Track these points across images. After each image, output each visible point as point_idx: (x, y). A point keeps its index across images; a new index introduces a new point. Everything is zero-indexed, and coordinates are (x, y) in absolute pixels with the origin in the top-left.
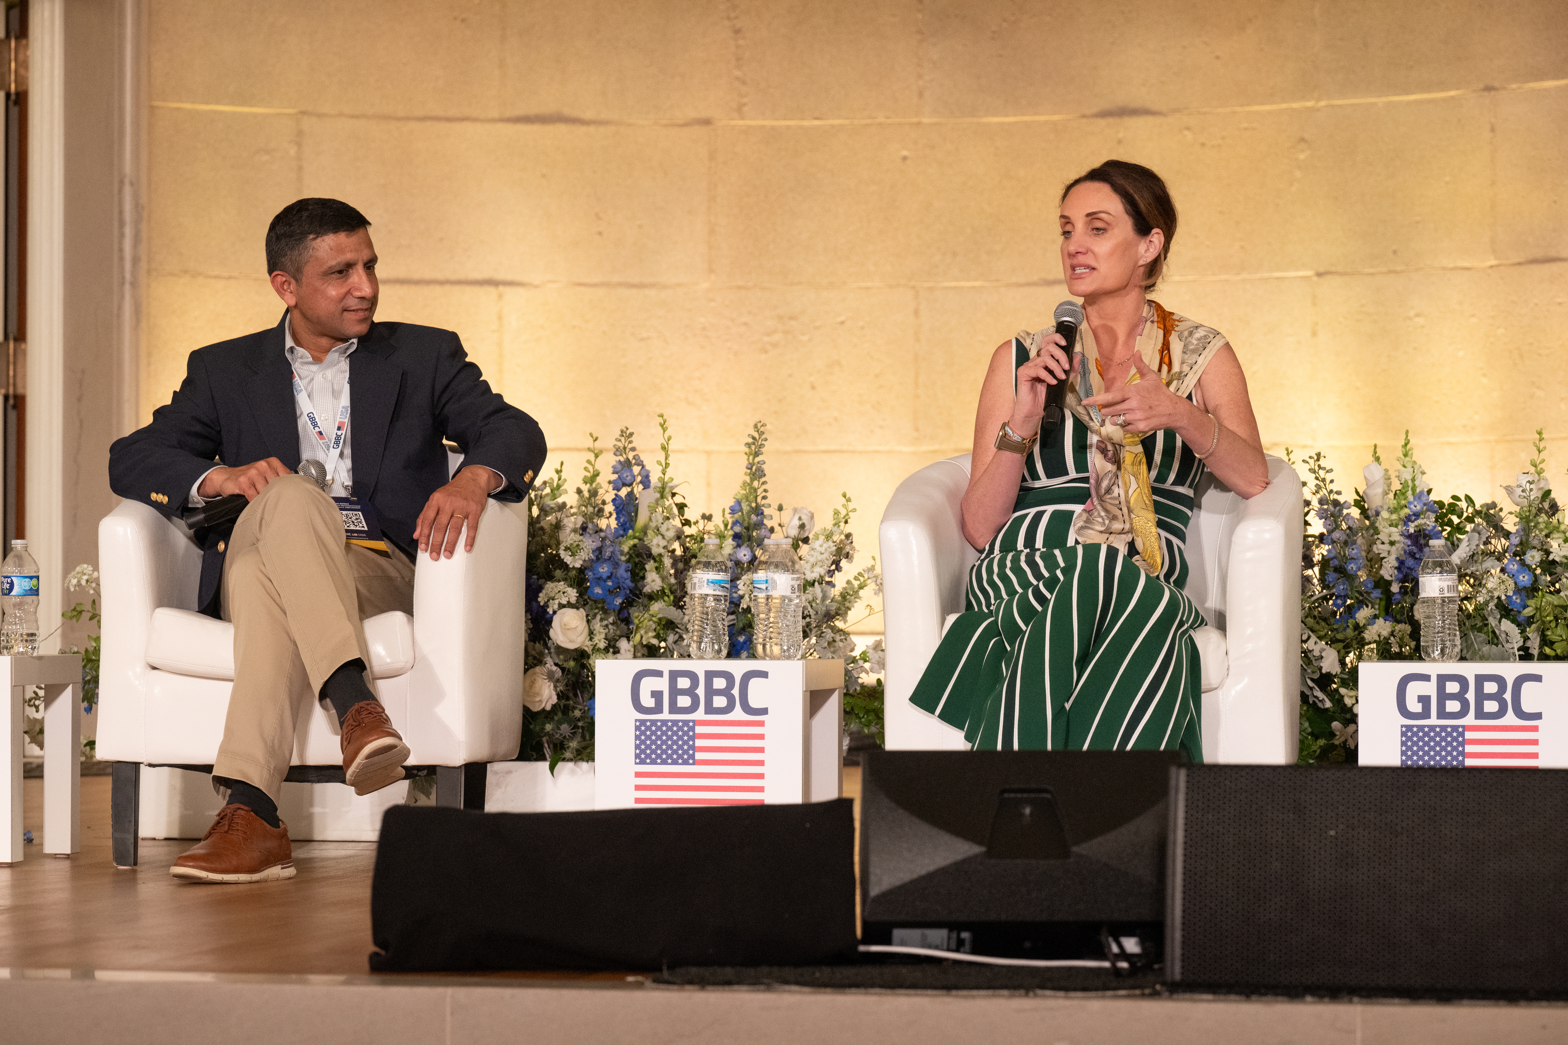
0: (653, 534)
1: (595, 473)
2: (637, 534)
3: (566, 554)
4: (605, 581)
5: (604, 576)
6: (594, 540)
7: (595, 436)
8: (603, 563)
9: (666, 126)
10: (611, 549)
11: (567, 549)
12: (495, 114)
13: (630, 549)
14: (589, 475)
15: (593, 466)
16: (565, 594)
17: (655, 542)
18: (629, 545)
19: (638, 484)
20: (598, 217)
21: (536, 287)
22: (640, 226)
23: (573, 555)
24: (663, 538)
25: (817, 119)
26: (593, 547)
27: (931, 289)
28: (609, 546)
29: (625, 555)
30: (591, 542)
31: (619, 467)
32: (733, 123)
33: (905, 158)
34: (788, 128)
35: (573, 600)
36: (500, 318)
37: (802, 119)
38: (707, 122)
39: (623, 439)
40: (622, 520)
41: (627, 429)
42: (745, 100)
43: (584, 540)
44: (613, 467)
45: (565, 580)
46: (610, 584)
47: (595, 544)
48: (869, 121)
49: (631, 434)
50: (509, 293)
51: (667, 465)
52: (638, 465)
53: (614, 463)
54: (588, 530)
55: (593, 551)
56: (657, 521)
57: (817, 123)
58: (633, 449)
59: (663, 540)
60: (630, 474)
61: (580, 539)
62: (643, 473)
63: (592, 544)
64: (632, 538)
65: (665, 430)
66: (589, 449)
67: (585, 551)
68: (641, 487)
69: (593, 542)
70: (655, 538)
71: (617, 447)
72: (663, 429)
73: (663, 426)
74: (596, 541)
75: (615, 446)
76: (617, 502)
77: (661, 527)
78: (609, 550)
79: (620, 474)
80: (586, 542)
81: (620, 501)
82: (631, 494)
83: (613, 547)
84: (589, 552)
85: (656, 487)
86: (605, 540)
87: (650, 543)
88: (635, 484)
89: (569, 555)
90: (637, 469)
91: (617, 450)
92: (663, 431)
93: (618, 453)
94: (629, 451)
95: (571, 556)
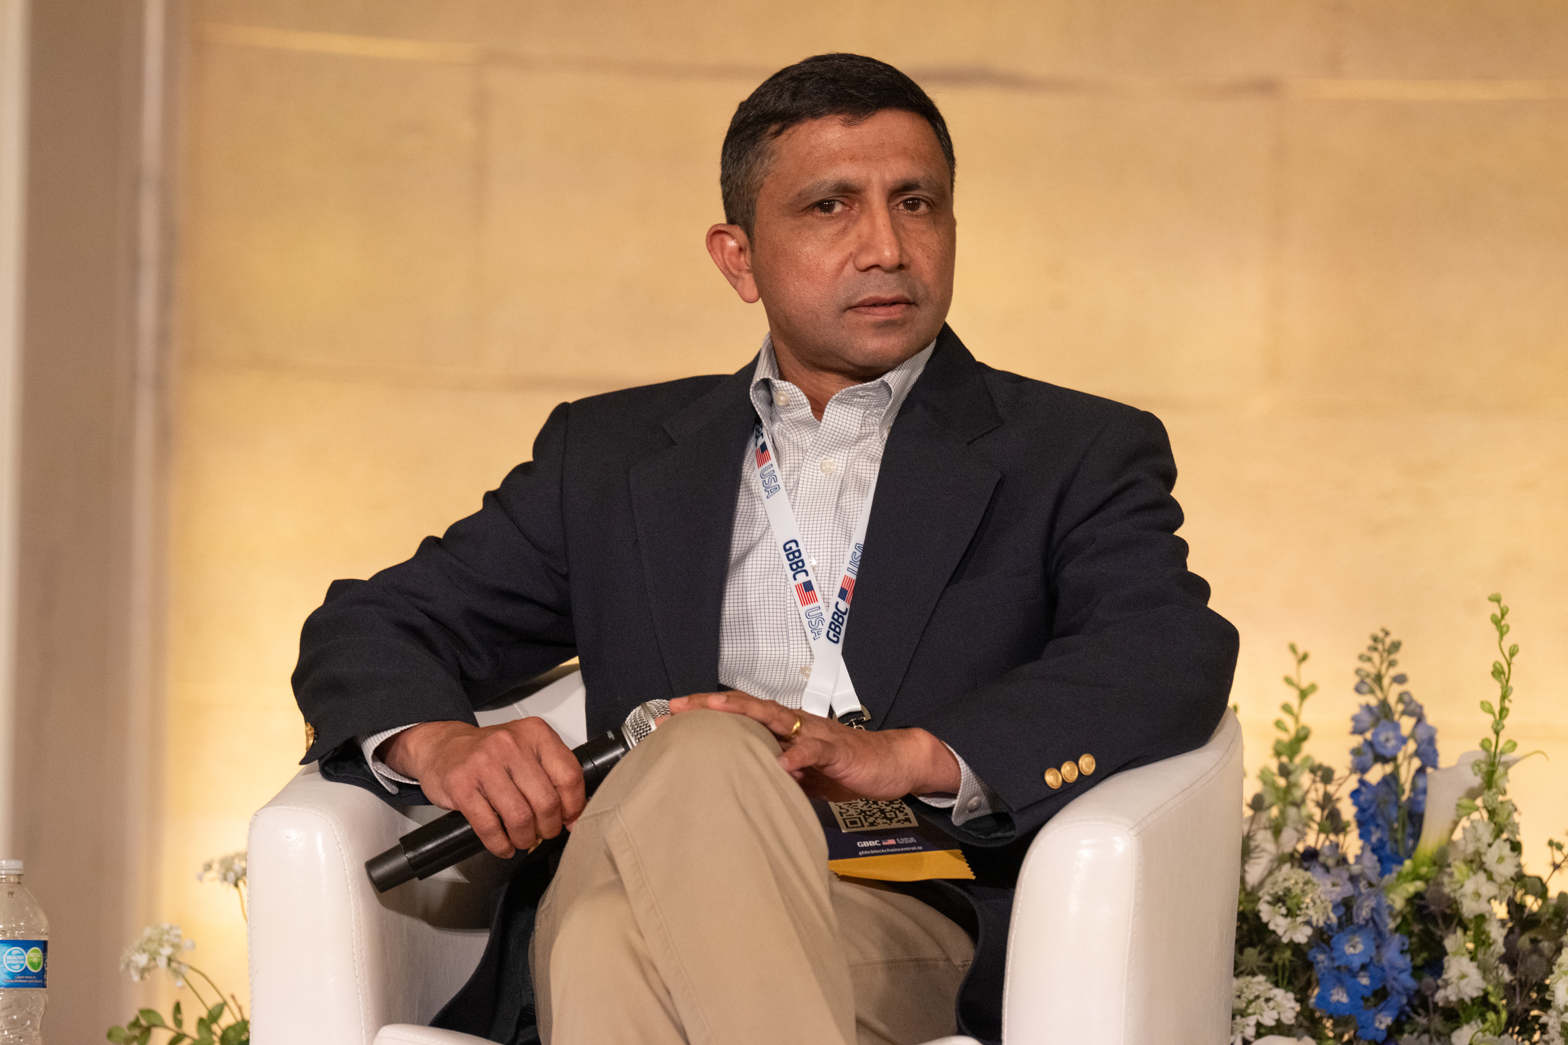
0: (1464, 868)
1: (1302, 734)
2: (1424, 870)
3: (1275, 913)
4: (1353, 974)
5: (1356, 964)
6: (1338, 881)
7: (1301, 652)
8: (1354, 932)
10: (1372, 903)
11: (1278, 900)
13: (1410, 901)
14: (1285, 737)
15: (1297, 719)
16: (1271, 1004)
17: (1470, 886)
18: (1406, 895)
19: (1411, 757)
23: (1290, 914)
24: (1490, 877)
26: (1334, 896)
28: (1369, 896)
29: (1394, 917)
30: (1329, 886)
31: (1367, 719)
35: (1289, 1018)
39: (1376, 657)
40: (1374, 839)
41: (1387, 634)
43: (1315, 880)
44: (1355, 719)
45: (1264, 971)
46: (1365, 981)
47: (1338, 889)
49: (1396, 646)
51: (1503, 711)
52: (1411, 714)
53: (1356, 710)
54: (1321, 859)
56: (1478, 840)
58: (1400, 679)
59: (1490, 883)
60: (1391, 734)
61: (1306, 878)
62: (1421, 733)
63: (1333, 889)
64: (1410, 878)
65: (1505, 629)
66: (1288, 681)
67: (1316, 906)
68: (1416, 763)
69: (1334, 885)
70: (1468, 877)
71: (1363, 674)
72: (1498, 628)
73: (1498, 622)
74: (1341, 883)
75: (1358, 671)
76: (1362, 798)
77: (1485, 854)
78: (1366, 904)
79: (1368, 735)
80: (1319, 886)
81: (1370, 796)
82: (1391, 781)
83: (1373, 898)
84: (1325, 908)
85: (1478, 762)
86: (1360, 882)
87: (1455, 891)
88: (1400, 756)
89: (1282, 915)
90: (1407, 724)
91: (1362, 682)
92: (1497, 634)
93: (1365, 688)
94: (1390, 685)
95: (1286, 916)
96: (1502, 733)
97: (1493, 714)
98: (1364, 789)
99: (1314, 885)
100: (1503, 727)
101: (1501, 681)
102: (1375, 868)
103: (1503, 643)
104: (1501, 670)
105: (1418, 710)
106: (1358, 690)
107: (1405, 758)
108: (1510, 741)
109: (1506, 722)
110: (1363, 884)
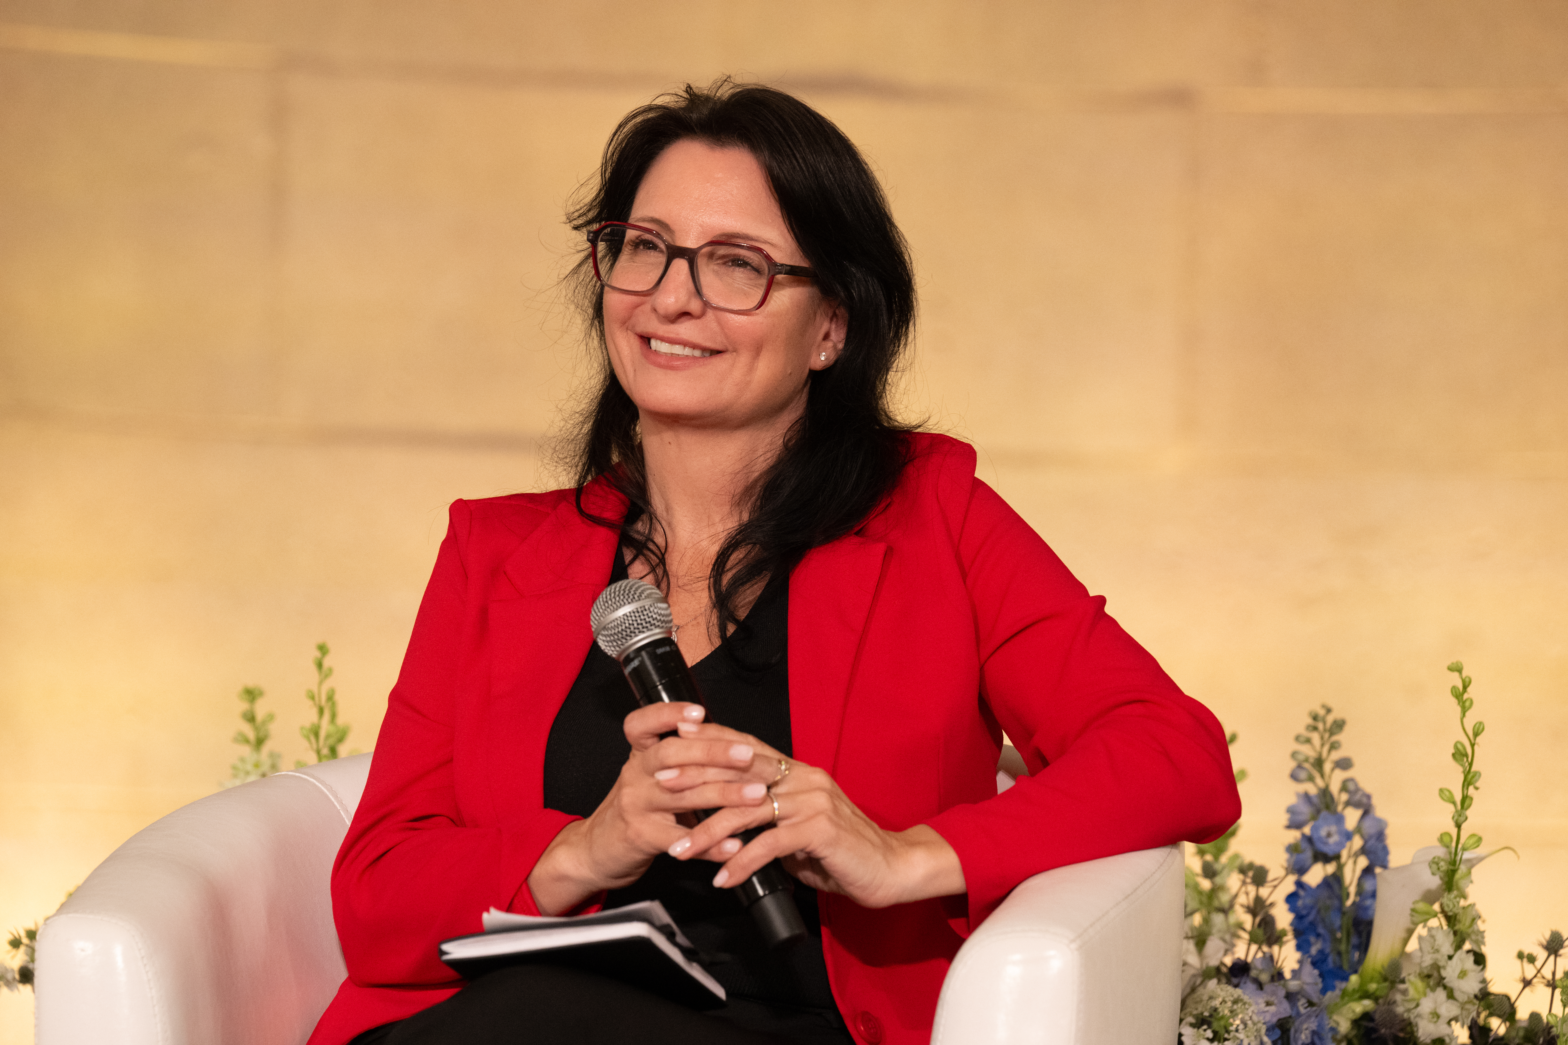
0: (1420, 984)
2: (1373, 987)
3: (1199, 1037)
6: (1272, 999)
10: (1312, 1025)
11: (1202, 1022)
13: (1356, 1023)
17: (1427, 1005)
18: (1351, 1016)
19: (1356, 855)
23: (1217, 1037)
24: (1451, 995)
26: (1268, 1017)
28: (1309, 1016)
29: (1338, 1042)
30: (1262, 1005)
31: (1306, 811)
39: (1316, 737)
40: (1314, 950)
41: (1329, 711)
43: (1246, 998)
44: (1291, 810)
47: (1272, 1009)
49: (1339, 725)
51: (1466, 801)
52: (1357, 805)
53: (1292, 800)
54: (1253, 973)
55: (1268, 1030)
58: (1344, 764)
59: (1450, 1001)
60: (1333, 829)
61: (1236, 996)
62: (1369, 827)
63: (1268, 1008)
64: (1357, 996)
65: (1467, 704)
67: (1247, 1029)
68: (1363, 862)
69: (1268, 1004)
70: (1425, 995)
71: (1301, 757)
72: (1459, 704)
73: (1460, 695)
74: (1276, 1001)
75: (1294, 755)
76: (1300, 903)
77: (1444, 967)
78: (1305, 1026)
79: (1307, 830)
80: (1250, 1005)
81: (1308, 901)
82: (1334, 883)
83: (1313, 1019)
84: (1258, 1031)
85: (1436, 860)
86: (1299, 1000)
87: (1409, 1010)
88: (1344, 854)
89: (1208, 1039)
90: (1352, 817)
91: (1300, 767)
92: (1458, 709)
93: (1303, 775)
94: (1333, 770)
95: (1212, 1040)
96: (1463, 826)
97: (1454, 803)
98: (1302, 893)
99: (1245, 1004)
100: (1466, 818)
101: (1462, 765)
102: (1316, 984)
103: (1465, 720)
104: (1464, 753)
105: (1365, 800)
106: (1294, 777)
107: (1349, 857)
108: (1473, 835)
109: (1468, 813)
110: (1302, 1003)
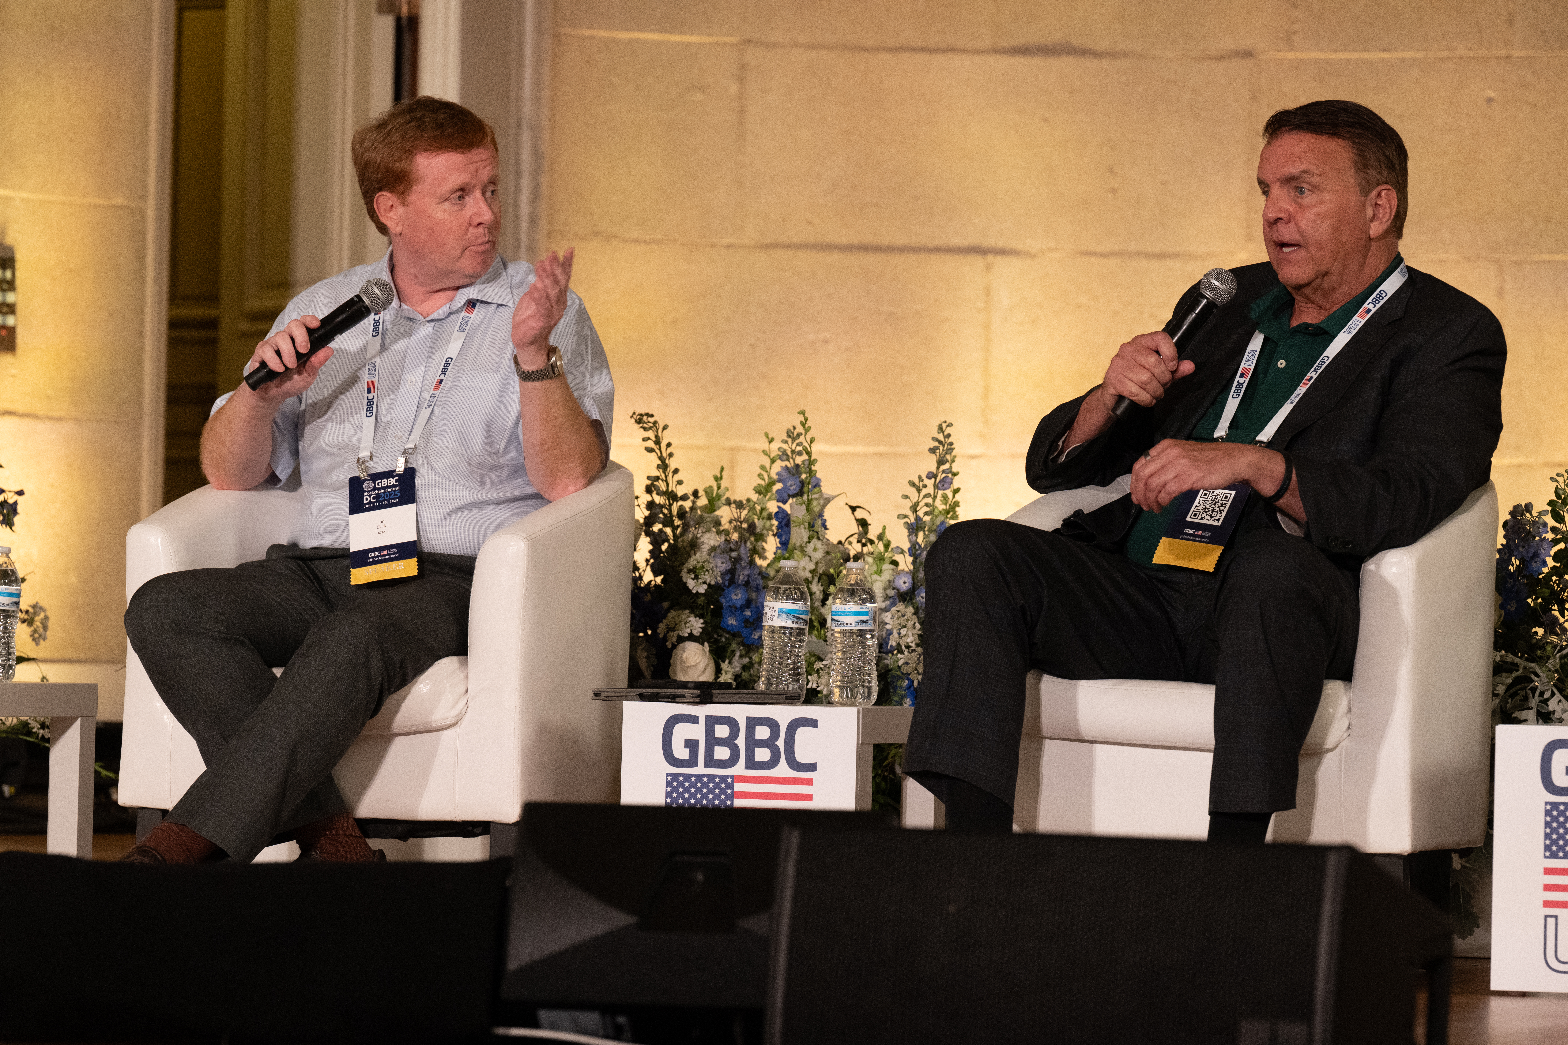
4: (741, 610)
5: (738, 605)
6: (724, 561)
7: (770, 437)
8: (736, 588)
9: (1197, 59)
10: (747, 572)
11: (690, 571)
12: (986, 44)
14: (763, 483)
15: (768, 473)
16: (688, 625)
20: (1111, 171)
21: (1033, 256)
22: (1164, 183)
23: (696, 578)
25: (1384, 50)
26: (722, 569)
27: (1519, 263)
28: (744, 569)
31: (784, 474)
32: (1281, 55)
33: (1490, 100)
34: (1348, 61)
35: (697, 632)
36: (988, 293)
37: (1365, 50)
38: (1248, 54)
42: (1295, 27)
43: (711, 560)
44: (778, 474)
45: (688, 608)
46: (749, 613)
47: (724, 565)
48: (1447, 54)
50: (1001, 264)
53: (778, 470)
56: (802, 539)
57: (1384, 55)
59: (810, 562)
61: (705, 559)
62: (813, 480)
63: (722, 565)
65: (807, 429)
66: (764, 452)
67: (709, 574)
70: (801, 559)
72: (804, 428)
73: (804, 425)
74: (726, 562)
75: (780, 449)
76: (779, 516)
80: (711, 563)
84: (719, 575)
86: (738, 561)
89: (692, 578)
91: (783, 454)
93: (785, 458)
95: (693, 579)
97: (806, 473)
98: (780, 512)
101: (807, 455)
104: (807, 451)
106: (780, 458)
